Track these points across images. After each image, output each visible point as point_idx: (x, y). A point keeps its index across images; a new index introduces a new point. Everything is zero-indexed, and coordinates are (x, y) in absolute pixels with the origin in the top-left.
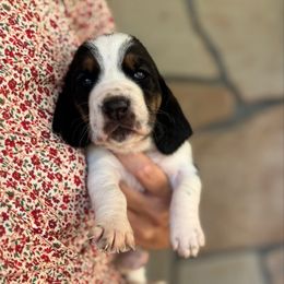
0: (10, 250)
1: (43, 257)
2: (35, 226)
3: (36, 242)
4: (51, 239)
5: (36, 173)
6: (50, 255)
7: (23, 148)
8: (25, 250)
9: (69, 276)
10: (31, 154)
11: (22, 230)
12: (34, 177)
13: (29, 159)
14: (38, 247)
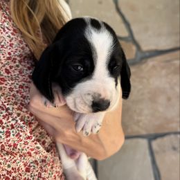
1: (28, 153)
9: (37, 164)
11: (21, 136)
14: (27, 146)
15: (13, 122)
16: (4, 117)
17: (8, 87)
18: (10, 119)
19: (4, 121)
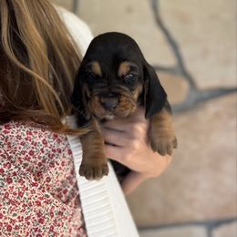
0: (15, 194)
2: (34, 181)
3: (33, 192)
4: (43, 191)
5: (44, 149)
6: (42, 202)
7: (37, 135)
8: (25, 195)
10: (42, 139)
12: (43, 152)
13: (41, 141)
15: (16, 170)
16: (5, 165)
17: (15, 135)
18: (13, 167)
19: (5, 170)
